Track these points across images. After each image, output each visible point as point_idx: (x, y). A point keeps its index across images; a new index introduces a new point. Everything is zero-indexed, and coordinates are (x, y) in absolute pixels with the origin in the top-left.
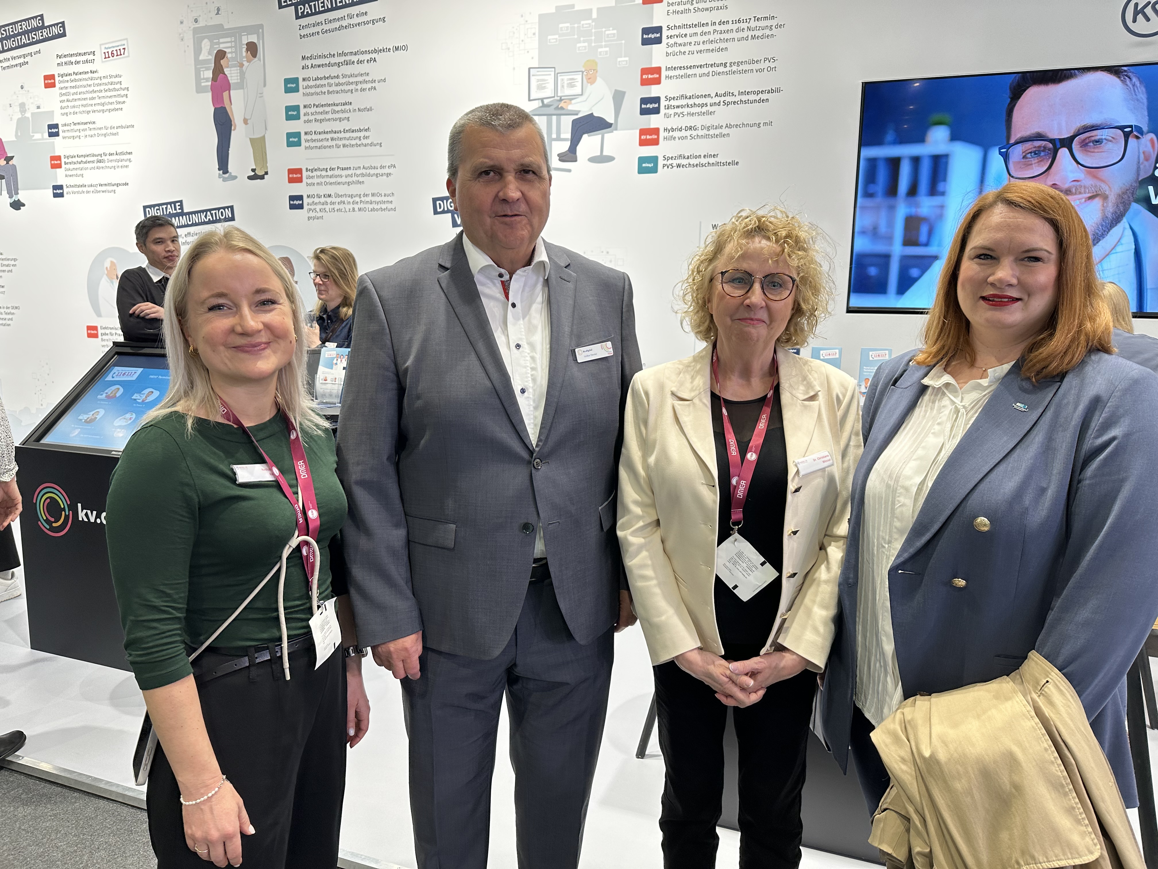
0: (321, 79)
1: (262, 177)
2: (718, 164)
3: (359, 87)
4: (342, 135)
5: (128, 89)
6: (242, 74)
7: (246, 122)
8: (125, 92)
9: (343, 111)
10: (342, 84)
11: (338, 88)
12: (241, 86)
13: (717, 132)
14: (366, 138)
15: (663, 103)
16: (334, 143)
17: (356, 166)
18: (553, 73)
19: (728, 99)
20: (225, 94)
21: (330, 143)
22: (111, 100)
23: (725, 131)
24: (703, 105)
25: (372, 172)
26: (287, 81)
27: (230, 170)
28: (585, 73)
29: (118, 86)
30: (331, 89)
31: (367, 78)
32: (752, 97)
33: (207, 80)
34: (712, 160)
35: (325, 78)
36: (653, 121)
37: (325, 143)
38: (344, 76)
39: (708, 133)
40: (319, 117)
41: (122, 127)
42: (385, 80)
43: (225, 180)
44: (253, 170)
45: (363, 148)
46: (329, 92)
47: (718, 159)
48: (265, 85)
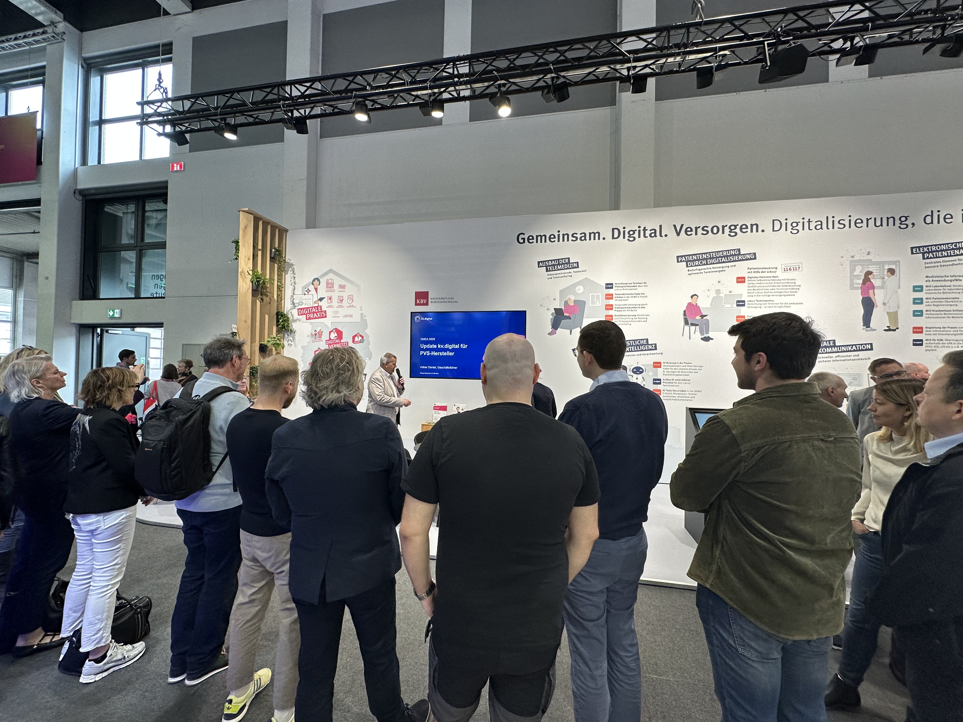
0: (938, 287)
1: (894, 330)
4: (953, 313)
5: (800, 286)
6: (884, 283)
7: (884, 304)
8: (798, 287)
9: (952, 302)
10: (953, 290)
11: (950, 292)
12: (882, 287)
16: (947, 316)
17: (961, 327)
20: (871, 292)
21: (943, 316)
22: (786, 291)
26: (915, 287)
27: (871, 326)
29: (793, 284)
30: (944, 292)
33: (858, 284)
35: (942, 286)
37: (940, 316)
38: (953, 286)
40: (936, 304)
41: (794, 303)
43: (867, 331)
44: (888, 327)
48: (899, 288)
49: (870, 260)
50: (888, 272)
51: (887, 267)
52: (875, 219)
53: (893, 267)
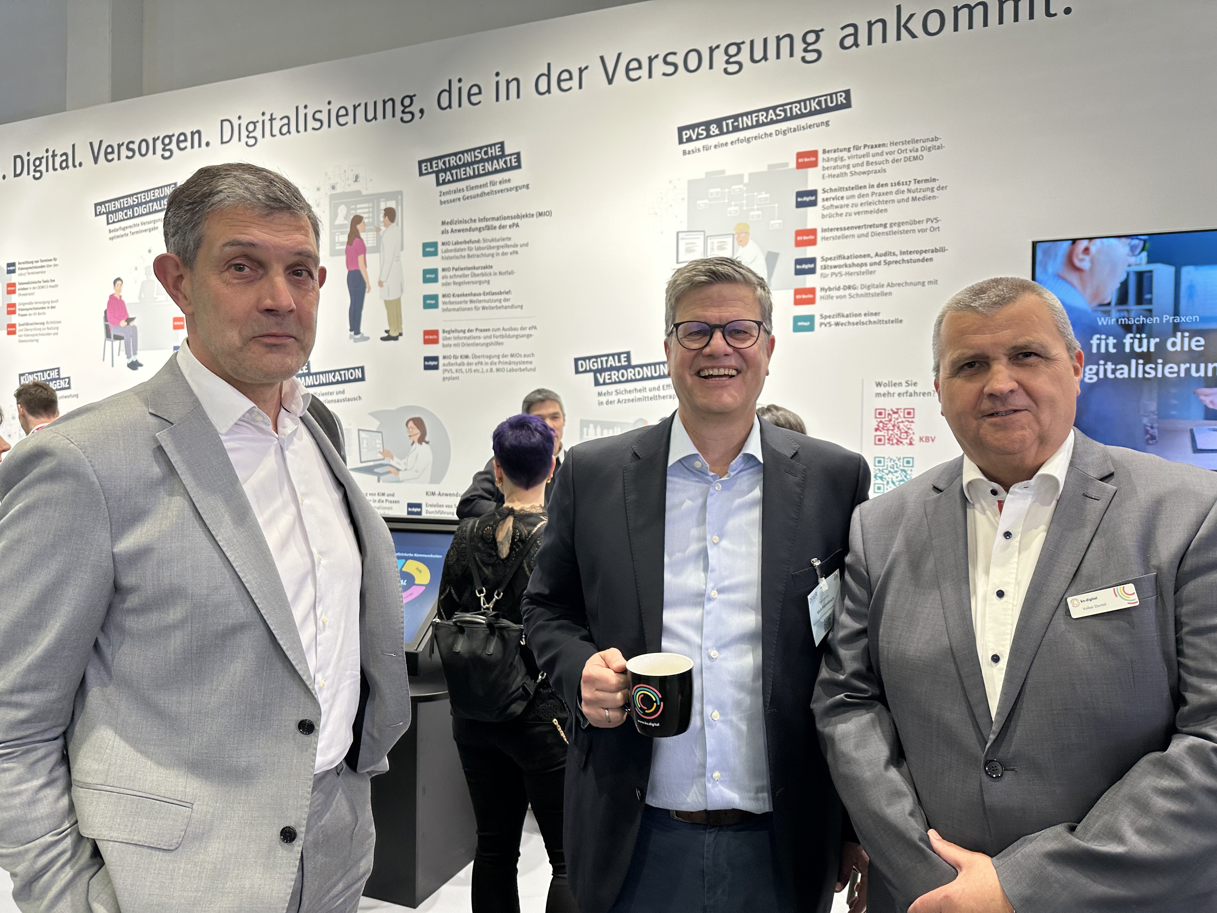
0: (461, 243)
1: (396, 339)
2: (880, 322)
3: (501, 251)
4: (482, 298)
6: (379, 239)
7: (380, 284)
9: (483, 275)
10: (483, 248)
11: (479, 252)
12: (377, 249)
13: (878, 291)
14: (506, 300)
15: (819, 263)
16: (473, 305)
17: (496, 327)
18: (702, 237)
19: (889, 258)
20: (361, 258)
21: (469, 305)
23: (886, 290)
24: (861, 265)
25: (512, 333)
26: (425, 245)
27: (362, 331)
28: (736, 236)
30: (471, 253)
31: (509, 243)
32: (915, 257)
34: (873, 318)
35: (465, 242)
36: (809, 281)
37: (464, 306)
38: (485, 241)
39: (868, 292)
40: (458, 280)
42: (527, 245)
43: (356, 340)
44: (387, 332)
45: (503, 310)
46: (469, 256)
47: (880, 318)
48: (402, 249)
49: (358, 193)
50: (385, 215)
51: (383, 206)
52: (366, 104)
53: (392, 204)
